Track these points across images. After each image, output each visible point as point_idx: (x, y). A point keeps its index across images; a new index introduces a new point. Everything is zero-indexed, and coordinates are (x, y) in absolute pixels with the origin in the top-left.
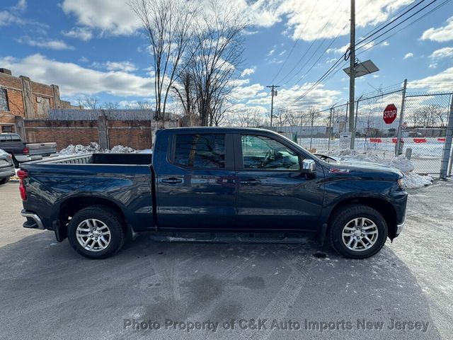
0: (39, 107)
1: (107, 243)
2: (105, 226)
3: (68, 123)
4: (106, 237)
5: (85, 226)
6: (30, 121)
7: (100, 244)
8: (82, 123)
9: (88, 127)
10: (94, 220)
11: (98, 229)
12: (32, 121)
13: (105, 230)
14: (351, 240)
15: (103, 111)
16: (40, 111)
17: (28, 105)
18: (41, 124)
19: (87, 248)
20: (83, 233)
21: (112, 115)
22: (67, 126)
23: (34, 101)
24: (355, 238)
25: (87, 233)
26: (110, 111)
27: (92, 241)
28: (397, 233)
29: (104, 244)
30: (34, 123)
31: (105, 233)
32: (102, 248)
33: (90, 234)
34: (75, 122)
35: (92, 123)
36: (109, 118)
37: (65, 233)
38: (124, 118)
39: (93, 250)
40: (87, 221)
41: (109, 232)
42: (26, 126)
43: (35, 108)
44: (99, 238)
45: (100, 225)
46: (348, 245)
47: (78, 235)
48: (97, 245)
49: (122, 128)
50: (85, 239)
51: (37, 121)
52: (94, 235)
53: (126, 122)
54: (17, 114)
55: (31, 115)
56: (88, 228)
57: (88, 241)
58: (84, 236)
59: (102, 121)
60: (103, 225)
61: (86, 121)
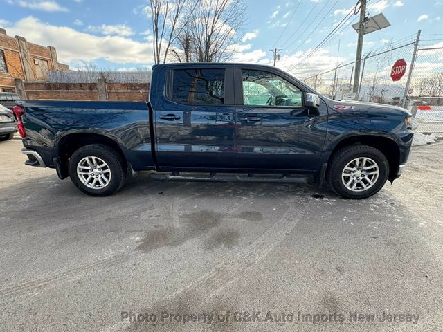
0: (38, 69)
1: (108, 181)
2: (105, 164)
3: (67, 86)
4: (107, 175)
5: (86, 164)
6: (29, 84)
7: (101, 182)
8: (81, 85)
9: (88, 91)
10: (93, 158)
11: (98, 167)
12: (32, 84)
13: (105, 168)
14: (351, 181)
15: (102, 73)
16: (39, 75)
17: (26, 68)
18: (41, 86)
19: (88, 186)
20: (84, 170)
21: (112, 78)
22: (67, 89)
23: (32, 64)
24: (355, 178)
25: (88, 171)
26: (108, 74)
27: (92, 179)
28: (399, 174)
29: (105, 182)
30: (34, 86)
31: (105, 171)
32: (103, 185)
33: (90, 172)
34: (75, 85)
35: (92, 86)
36: (107, 81)
37: (66, 171)
38: (123, 80)
39: (94, 188)
40: (87, 158)
41: (109, 170)
42: (26, 89)
43: (34, 70)
44: (100, 176)
45: (100, 163)
46: (347, 186)
47: (79, 173)
48: (98, 183)
49: (122, 91)
50: (86, 177)
51: (37, 84)
52: (95, 173)
53: (126, 85)
54: (16, 76)
55: (30, 78)
56: (88, 166)
57: (88, 179)
58: (84, 173)
59: (101, 84)
60: (102, 163)
61: (85, 84)
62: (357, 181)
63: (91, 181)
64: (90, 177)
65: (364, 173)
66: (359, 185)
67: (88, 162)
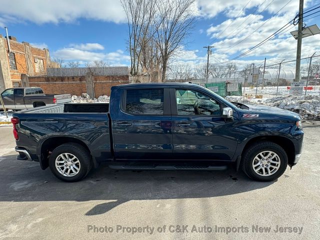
0: (37, 65)
1: (79, 170)
2: (75, 157)
3: (62, 79)
4: (77, 165)
5: (61, 159)
6: (33, 78)
7: (73, 171)
8: (73, 78)
9: (79, 82)
10: (66, 154)
11: (70, 160)
13: (75, 160)
14: (258, 164)
15: (89, 68)
17: (29, 65)
18: (42, 79)
19: (64, 175)
20: (61, 164)
21: (97, 72)
22: (62, 81)
23: (32, 61)
25: (63, 164)
26: (95, 69)
27: (67, 169)
29: (76, 170)
30: (36, 79)
31: (76, 162)
32: (75, 173)
33: (65, 164)
34: (68, 78)
35: (82, 79)
36: (94, 74)
38: (106, 74)
39: (69, 176)
40: (61, 155)
41: (78, 161)
42: (29, 82)
43: (34, 67)
44: (72, 167)
45: (71, 157)
47: (56, 165)
48: (71, 172)
49: (105, 82)
50: (63, 168)
51: (39, 77)
52: (68, 165)
53: (108, 77)
54: (22, 72)
55: (31, 73)
56: (63, 160)
57: (64, 170)
58: (61, 166)
59: (89, 77)
60: (73, 157)
61: (77, 77)
62: (261, 167)
63: (67, 171)
64: (65, 168)
65: (269, 164)
66: (261, 171)
67: (63, 158)
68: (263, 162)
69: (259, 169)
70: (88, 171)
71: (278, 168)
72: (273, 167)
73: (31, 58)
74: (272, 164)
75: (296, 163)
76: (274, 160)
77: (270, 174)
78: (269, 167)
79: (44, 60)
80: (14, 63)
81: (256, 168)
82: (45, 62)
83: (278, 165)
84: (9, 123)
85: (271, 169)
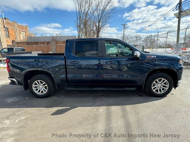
1: (47, 90)
2: (44, 83)
3: (37, 43)
5: (36, 84)
6: (19, 43)
7: (43, 91)
8: (43, 43)
9: (46, 45)
10: (39, 81)
11: (41, 84)
13: (45, 85)
15: (53, 37)
16: (22, 38)
17: (17, 35)
18: (25, 44)
19: (38, 94)
21: (58, 39)
23: (19, 33)
26: (56, 37)
27: (40, 90)
29: (45, 91)
30: (21, 44)
31: (45, 86)
32: (45, 92)
33: (38, 87)
34: (40, 43)
35: (48, 43)
36: (55, 40)
38: (63, 40)
39: (41, 94)
40: (36, 82)
41: (46, 85)
42: (17, 45)
43: (20, 36)
44: (42, 89)
47: (33, 88)
49: (62, 45)
50: (37, 90)
54: (13, 39)
55: (18, 40)
56: (37, 85)
58: (36, 88)
59: (53, 42)
60: (43, 82)
61: (45, 42)
63: (39, 91)
64: (39, 89)
67: (37, 83)
68: (158, 85)
69: (156, 89)
70: (52, 91)
71: (167, 89)
72: (164, 88)
73: (18, 31)
74: (164, 86)
75: (178, 86)
76: (165, 84)
77: (162, 92)
78: (162, 88)
79: (26, 33)
80: (8, 34)
81: (154, 89)
82: (26, 34)
83: (167, 86)
84: (5, 68)
85: (163, 89)
